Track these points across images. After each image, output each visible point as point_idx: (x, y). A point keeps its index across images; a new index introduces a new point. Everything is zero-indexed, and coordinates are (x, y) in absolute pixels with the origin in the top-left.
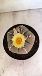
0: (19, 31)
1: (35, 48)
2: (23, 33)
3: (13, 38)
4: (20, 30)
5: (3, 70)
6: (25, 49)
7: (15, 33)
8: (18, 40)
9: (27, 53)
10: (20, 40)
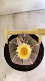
0: (22, 40)
1: (40, 57)
2: (27, 42)
3: (17, 49)
4: (24, 39)
6: (30, 60)
7: (19, 43)
8: (22, 51)
9: (32, 64)
10: (25, 50)
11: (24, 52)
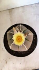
2: (22, 31)
3: (13, 37)
4: (19, 29)
5: (5, 61)
6: (25, 47)
7: (15, 32)
8: (18, 38)
9: (27, 50)
10: (20, 38)
11: (19, 40)
